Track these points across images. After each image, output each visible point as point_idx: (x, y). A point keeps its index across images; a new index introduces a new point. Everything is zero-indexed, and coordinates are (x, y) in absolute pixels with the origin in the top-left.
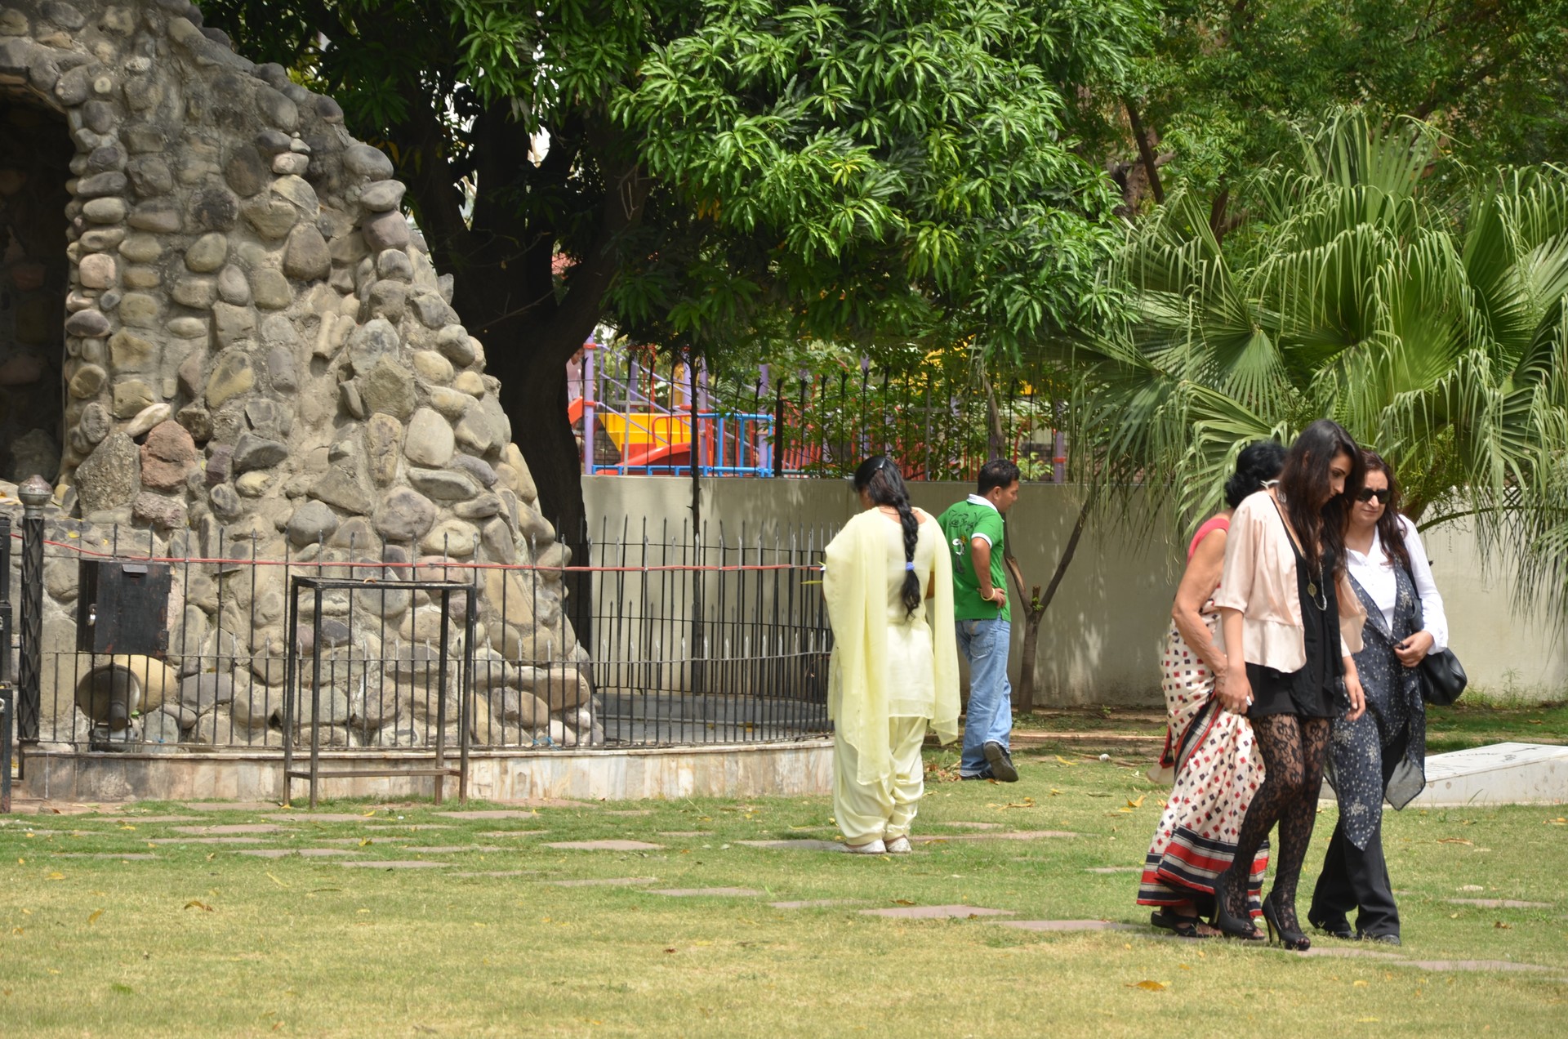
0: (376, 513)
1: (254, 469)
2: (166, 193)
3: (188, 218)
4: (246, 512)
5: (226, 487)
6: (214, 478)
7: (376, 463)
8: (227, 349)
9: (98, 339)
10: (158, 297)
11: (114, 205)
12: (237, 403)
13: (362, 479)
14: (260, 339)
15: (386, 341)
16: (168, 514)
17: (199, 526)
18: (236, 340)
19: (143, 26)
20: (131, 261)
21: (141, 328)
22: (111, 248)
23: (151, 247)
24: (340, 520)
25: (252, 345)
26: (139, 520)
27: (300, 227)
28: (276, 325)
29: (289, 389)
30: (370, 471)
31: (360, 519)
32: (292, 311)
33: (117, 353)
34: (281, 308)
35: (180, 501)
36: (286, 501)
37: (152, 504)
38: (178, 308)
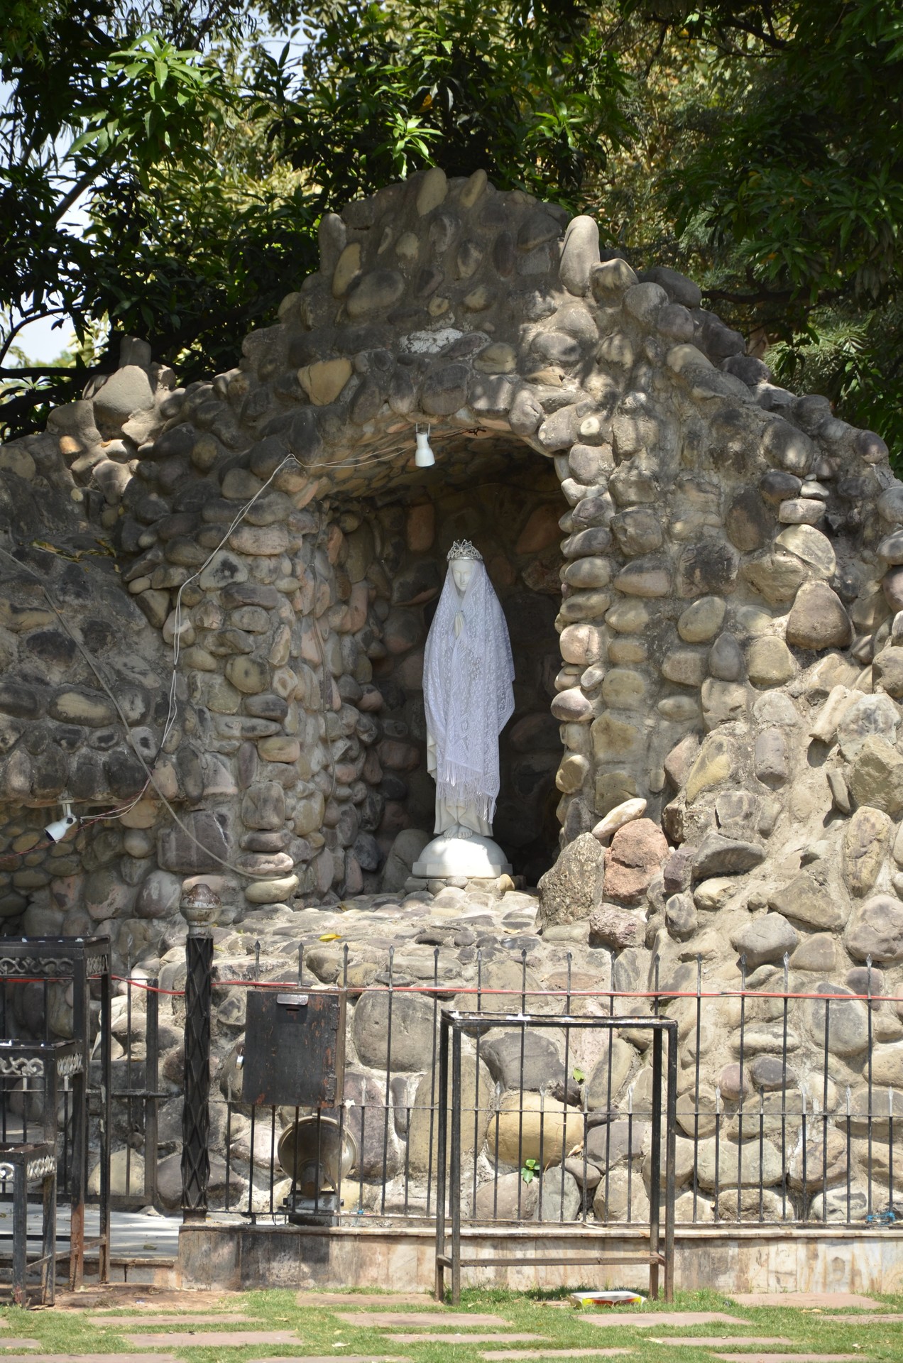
0: (848, 929)
1: (718, 875)
2: (657, 551)
3: (680, 580)
4: (701, 926)
5: (684, 898)
6: (673, 886)
7: (851, 868)
8: (712, 733)
9: (579, 723)
10: (646, 672)
11: (599, 566)
12: (709, 796)
13: (835, 889)
14: (751, 720)
15: (880, 719)
16: (620, 930)
17: (651, 943)
18: (723, 721)
19: (640, 358)
20: (617, 633)
21: (625, 710)
22: (597, 620)
23: (635, 616)
24: (802, 936)
25: (741, 727)
26: (598, 939)
27: (807, 587)
28: (770, 703)
29: (775, 780)
30: (844, 876)
31: (827, 936)
32: (795, 686)
33: (600, 740)
34: (780, 683)
35: (640, 913)
36: (747, 913)
37: (610, 917)
38: (666, 686)
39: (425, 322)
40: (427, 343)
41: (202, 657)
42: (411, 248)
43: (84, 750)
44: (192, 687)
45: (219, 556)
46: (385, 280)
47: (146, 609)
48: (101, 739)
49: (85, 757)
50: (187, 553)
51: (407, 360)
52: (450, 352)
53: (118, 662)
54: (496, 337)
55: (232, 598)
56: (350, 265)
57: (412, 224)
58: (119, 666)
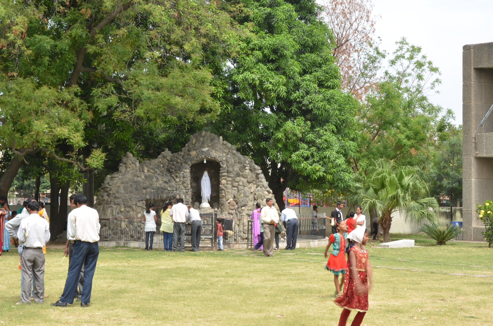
1: (243, 207)
2: (232, 172)
3: (235, 175)
4: (242, 212)
5: (240, 209)
6: (238, 208)
8: (240, 192)
9: (224, 191)
10: (231, 185)
11: (225, 174)
12: (241, 198)
15: (260, 190)
16: (233, 213)
17: (237, 214)
18: (241, 190)
19: (229, 151)
20: (228, 181)
21: (229, 189)
22: (225, 179)
23: (230, 179)
25: (243, 191)
26: (229, 213)
27: (249, 176)
28: (246, 188)
29: (248, 196)
32: (248, 187)
33: (226, 192)
35: (234, 211)
36: (247, 211)
37: (231, 211)
38: (234, 186)
39: (204, 147)
40: (205, 149)
41: (181, 183)
42: (201, 139)
44: (179, 187)
45: (182, 172)
46: (199, 143)
47: (173, 178)
50: (179, 172)
51: (202, 151)
52: (208, 151)
54: (212, 149)
55: (184, 177)
56: (194, 141)
57: (201, 136)
58: (172, 184)
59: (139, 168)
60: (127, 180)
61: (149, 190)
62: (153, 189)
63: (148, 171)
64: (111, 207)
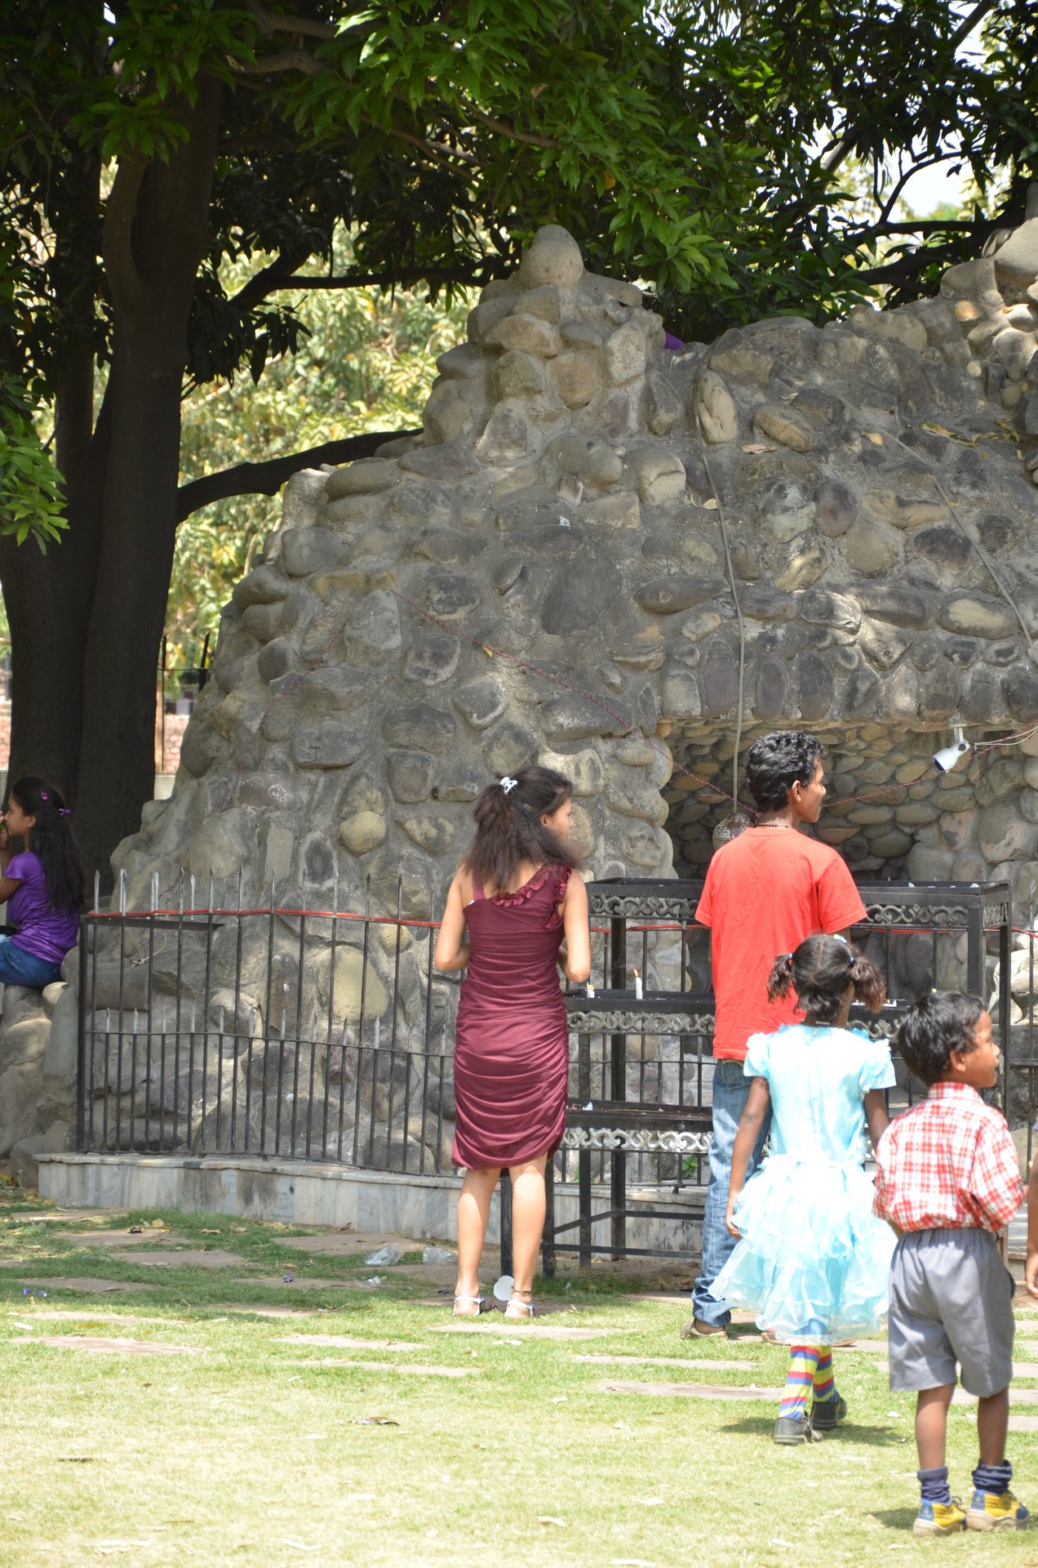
43: (979, 666)
48: (999, 653)
49: (981, 673)
53: (1020, 563)
58: (1021, 569)
59: (648, 397)
60: (476, 516)
61: (710, 622)
62: (761, 616)
63: (749, 424)
64: (249, 793)
